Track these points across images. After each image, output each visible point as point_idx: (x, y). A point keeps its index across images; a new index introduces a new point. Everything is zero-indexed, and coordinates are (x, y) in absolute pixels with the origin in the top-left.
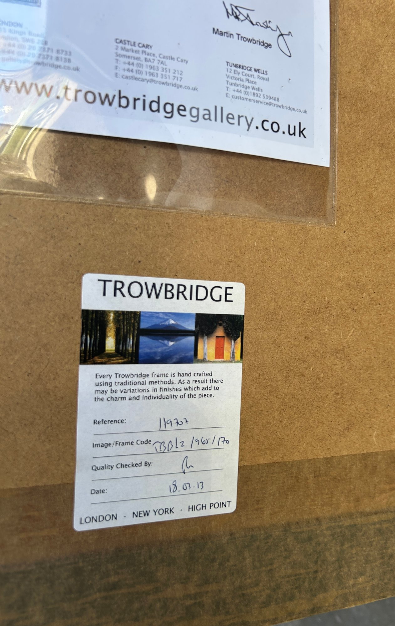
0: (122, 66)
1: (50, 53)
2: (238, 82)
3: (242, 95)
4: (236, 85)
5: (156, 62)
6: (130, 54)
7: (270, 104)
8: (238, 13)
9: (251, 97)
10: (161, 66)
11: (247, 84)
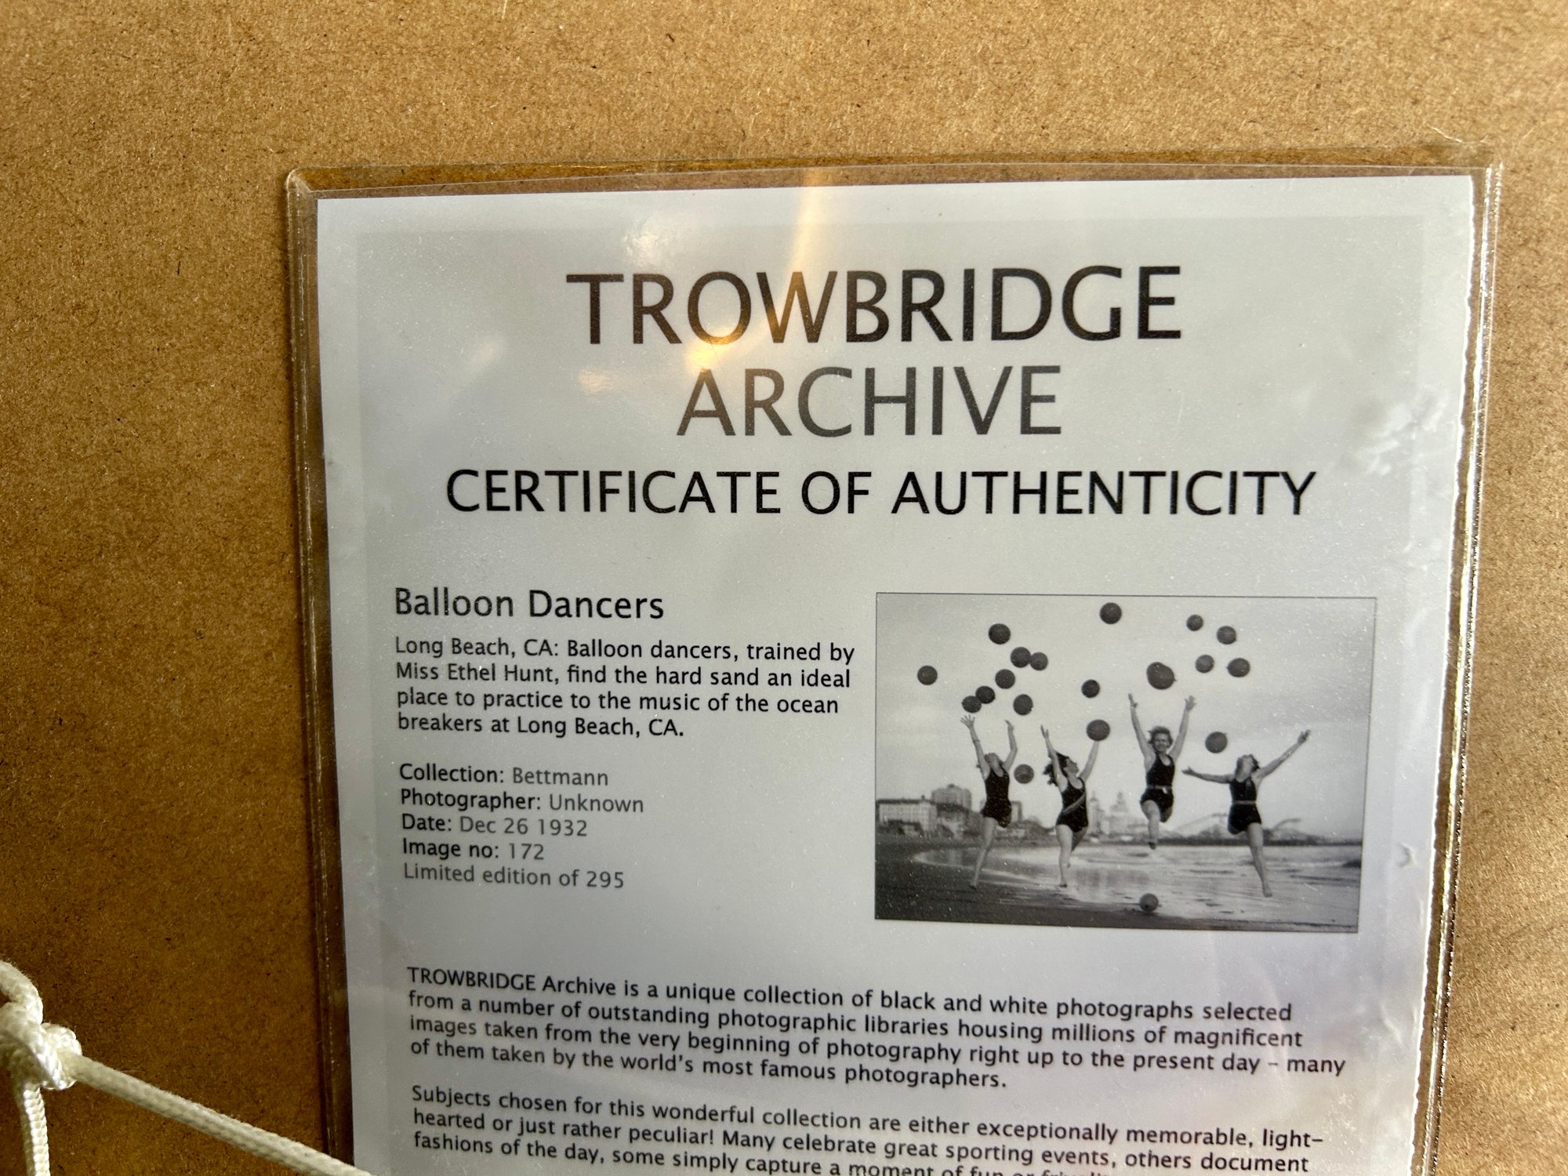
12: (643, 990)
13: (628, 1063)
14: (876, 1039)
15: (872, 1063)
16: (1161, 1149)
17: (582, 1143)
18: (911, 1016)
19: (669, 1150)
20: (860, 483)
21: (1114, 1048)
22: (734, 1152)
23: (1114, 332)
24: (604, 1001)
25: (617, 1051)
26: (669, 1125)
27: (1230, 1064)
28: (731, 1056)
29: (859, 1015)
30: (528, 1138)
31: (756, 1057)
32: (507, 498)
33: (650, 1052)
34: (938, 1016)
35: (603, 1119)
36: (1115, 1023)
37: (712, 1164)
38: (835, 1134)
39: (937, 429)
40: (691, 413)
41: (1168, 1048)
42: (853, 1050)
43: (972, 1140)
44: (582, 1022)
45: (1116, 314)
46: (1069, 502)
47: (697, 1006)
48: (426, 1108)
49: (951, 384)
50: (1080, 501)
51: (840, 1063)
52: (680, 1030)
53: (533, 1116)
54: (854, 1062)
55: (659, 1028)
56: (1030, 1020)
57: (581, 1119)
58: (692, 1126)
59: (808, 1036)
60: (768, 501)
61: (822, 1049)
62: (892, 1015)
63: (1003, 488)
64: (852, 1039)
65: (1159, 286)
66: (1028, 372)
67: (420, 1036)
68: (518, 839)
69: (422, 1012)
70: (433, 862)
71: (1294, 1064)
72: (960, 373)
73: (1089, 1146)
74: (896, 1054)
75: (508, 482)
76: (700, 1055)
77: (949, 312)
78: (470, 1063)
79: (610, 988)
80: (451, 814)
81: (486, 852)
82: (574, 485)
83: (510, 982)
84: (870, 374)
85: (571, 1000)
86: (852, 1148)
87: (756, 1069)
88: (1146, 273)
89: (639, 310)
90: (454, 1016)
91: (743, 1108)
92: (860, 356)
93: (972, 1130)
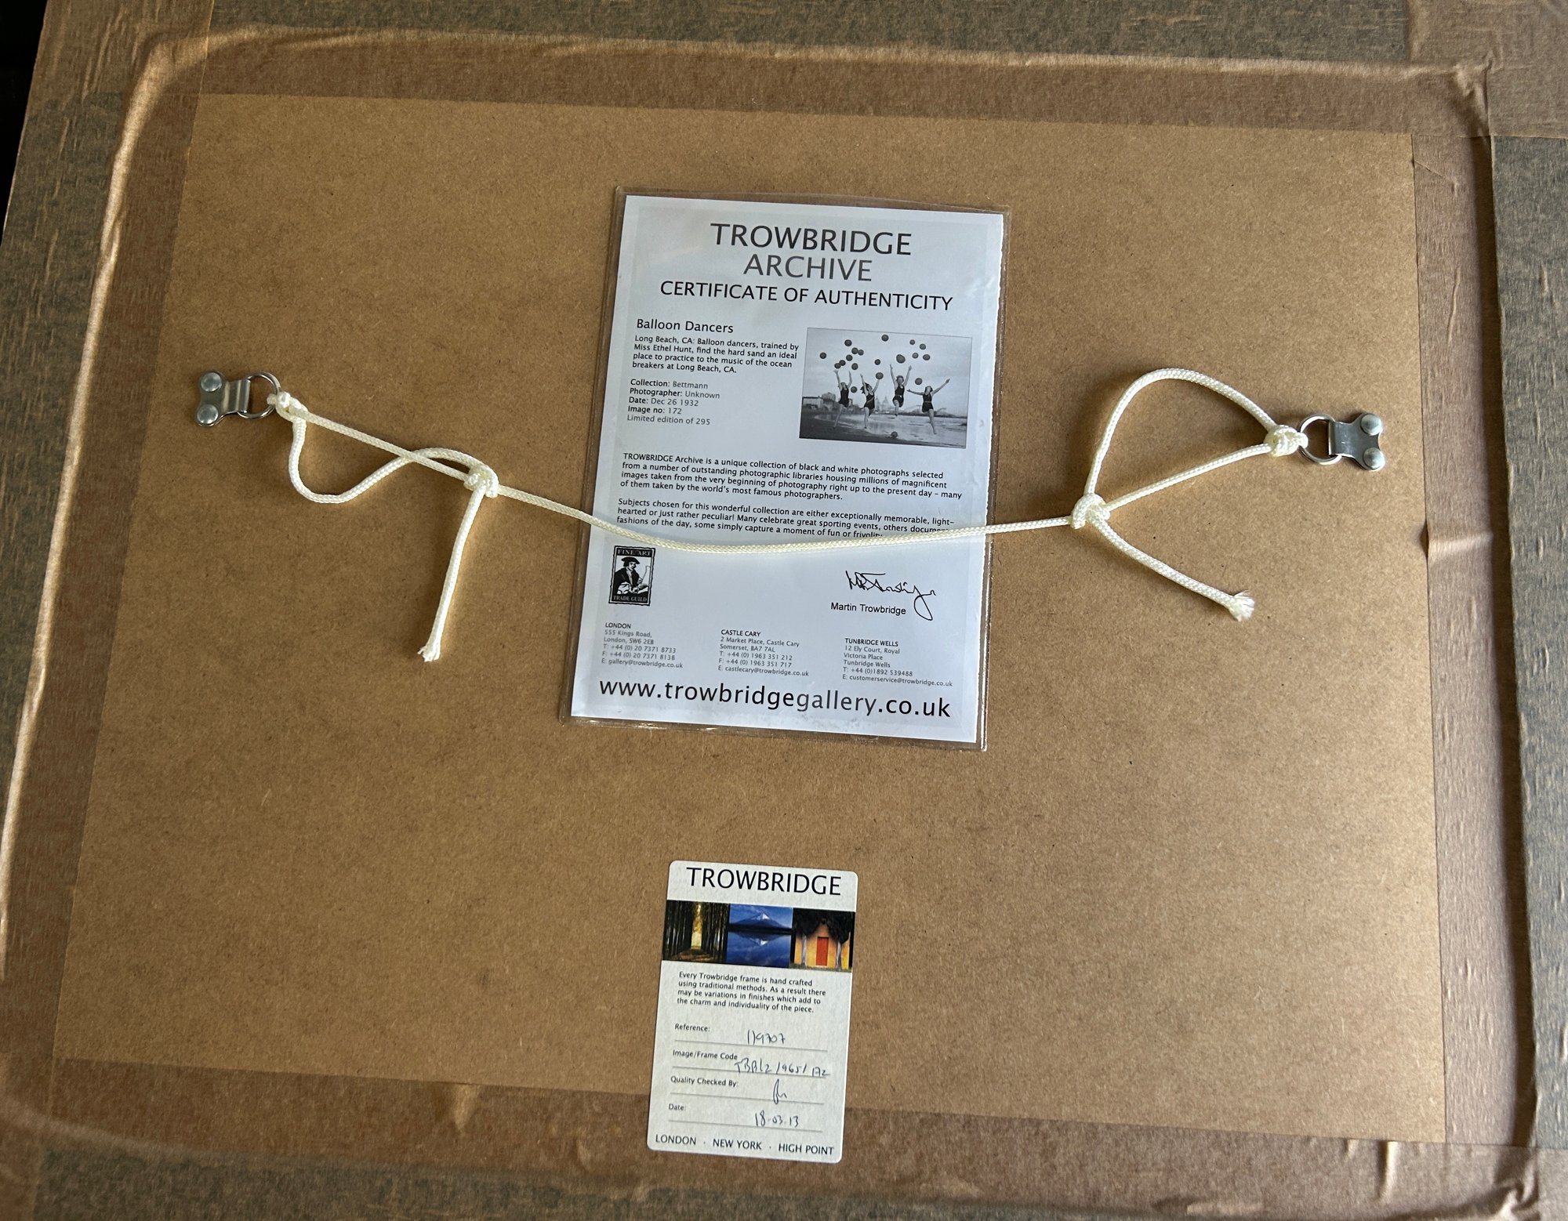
0: (726, 658)
1: (655, 652)
2: (859, 660)
3: (863, 675)
4: (856, 663)
5: (764, 649)
6: (736, 644)
7: (900, 680)
8: (863, 581)
9: (875, 675)
10: (768, 653)
11: (870, 661)
12: (713, 461)
13: (705, 489)
14: (797, 481)
15: (794, 490)
16: (896, 524)
17: (684, 520)
18: (810, 473)
19: (716, 522)
20: (804, 292)
21: (880, 486)
22: (741, 523)
23: (890, 252)
24: (698, 466)
25: (701, 484)
26: (718, 513)
27: (921, 493)
28: (744, 487)
29: (791, 472)
30: (663, 518)
31: (752, 487)
32: (683, 291)
33: (713, 485)
34: (819, 473)
35: (693, 510)
36: (881, 477)
37: (733, 528)
38: (779, 516)
39: (831, 277)
40: (749, 267)
41: (900, 487)
42: (788, 485)
43: (829, 519)
44: (689, 473)
45: (890, 246)
46: (873, 302)
47: (732, 468)
48: (623, 507)
49: (836, 263)
50: (877, 302)
51: (784, 489)
52: (725, 477)
53: (666, 509)
54: (788, 489)
55: (718, 476)
56: (852, 475)
57: (685, 510)
58: (726, 513)
59: (772, 479)
60: (772, 296)
61: (777, 484)
62: (802, 472)
63: (852, 297)
64: (788, 481)
65: (904, 239)
66: (861, 262)
67: (624, 479)
68: (672, 406)
69: (627, 470)
70: (640, 414)
71: (944, 494)
72: (840, 261)
73: (871, 522)
74: (803, 486)
75: (683, 286)
76: (732, 486)
77: (837, 242)
78: (644, 489)
79: (701, 461)
80: (649, 397)
81: (659, 411)
82: (706, 288)
83: (663, 458)
84: (810, 259)
85: (685, 465)
86: (785, 522)
87: (752, 491)
88: (900, 236)
89: (734, 235)
90: (641, 471)
91: (746, 507)
92: (807, 254)
93: (829, 515)
